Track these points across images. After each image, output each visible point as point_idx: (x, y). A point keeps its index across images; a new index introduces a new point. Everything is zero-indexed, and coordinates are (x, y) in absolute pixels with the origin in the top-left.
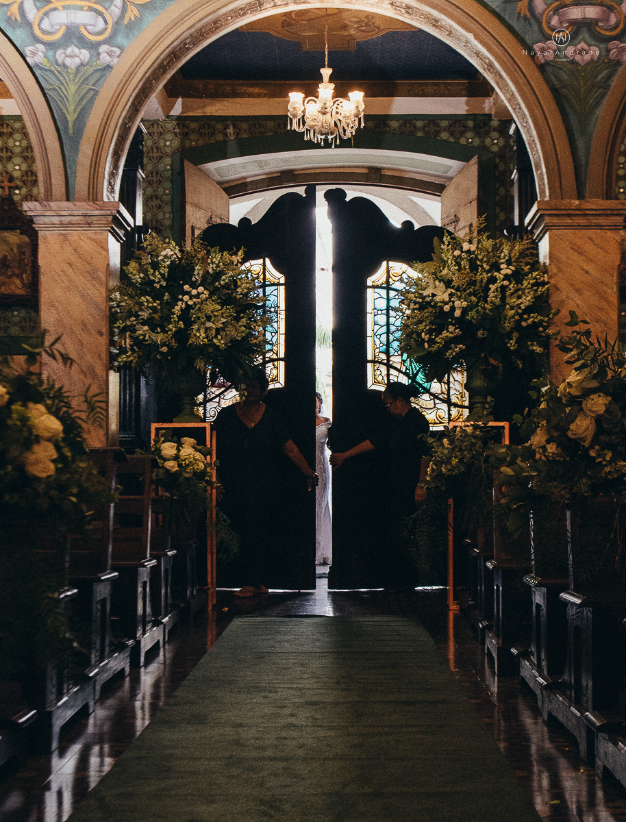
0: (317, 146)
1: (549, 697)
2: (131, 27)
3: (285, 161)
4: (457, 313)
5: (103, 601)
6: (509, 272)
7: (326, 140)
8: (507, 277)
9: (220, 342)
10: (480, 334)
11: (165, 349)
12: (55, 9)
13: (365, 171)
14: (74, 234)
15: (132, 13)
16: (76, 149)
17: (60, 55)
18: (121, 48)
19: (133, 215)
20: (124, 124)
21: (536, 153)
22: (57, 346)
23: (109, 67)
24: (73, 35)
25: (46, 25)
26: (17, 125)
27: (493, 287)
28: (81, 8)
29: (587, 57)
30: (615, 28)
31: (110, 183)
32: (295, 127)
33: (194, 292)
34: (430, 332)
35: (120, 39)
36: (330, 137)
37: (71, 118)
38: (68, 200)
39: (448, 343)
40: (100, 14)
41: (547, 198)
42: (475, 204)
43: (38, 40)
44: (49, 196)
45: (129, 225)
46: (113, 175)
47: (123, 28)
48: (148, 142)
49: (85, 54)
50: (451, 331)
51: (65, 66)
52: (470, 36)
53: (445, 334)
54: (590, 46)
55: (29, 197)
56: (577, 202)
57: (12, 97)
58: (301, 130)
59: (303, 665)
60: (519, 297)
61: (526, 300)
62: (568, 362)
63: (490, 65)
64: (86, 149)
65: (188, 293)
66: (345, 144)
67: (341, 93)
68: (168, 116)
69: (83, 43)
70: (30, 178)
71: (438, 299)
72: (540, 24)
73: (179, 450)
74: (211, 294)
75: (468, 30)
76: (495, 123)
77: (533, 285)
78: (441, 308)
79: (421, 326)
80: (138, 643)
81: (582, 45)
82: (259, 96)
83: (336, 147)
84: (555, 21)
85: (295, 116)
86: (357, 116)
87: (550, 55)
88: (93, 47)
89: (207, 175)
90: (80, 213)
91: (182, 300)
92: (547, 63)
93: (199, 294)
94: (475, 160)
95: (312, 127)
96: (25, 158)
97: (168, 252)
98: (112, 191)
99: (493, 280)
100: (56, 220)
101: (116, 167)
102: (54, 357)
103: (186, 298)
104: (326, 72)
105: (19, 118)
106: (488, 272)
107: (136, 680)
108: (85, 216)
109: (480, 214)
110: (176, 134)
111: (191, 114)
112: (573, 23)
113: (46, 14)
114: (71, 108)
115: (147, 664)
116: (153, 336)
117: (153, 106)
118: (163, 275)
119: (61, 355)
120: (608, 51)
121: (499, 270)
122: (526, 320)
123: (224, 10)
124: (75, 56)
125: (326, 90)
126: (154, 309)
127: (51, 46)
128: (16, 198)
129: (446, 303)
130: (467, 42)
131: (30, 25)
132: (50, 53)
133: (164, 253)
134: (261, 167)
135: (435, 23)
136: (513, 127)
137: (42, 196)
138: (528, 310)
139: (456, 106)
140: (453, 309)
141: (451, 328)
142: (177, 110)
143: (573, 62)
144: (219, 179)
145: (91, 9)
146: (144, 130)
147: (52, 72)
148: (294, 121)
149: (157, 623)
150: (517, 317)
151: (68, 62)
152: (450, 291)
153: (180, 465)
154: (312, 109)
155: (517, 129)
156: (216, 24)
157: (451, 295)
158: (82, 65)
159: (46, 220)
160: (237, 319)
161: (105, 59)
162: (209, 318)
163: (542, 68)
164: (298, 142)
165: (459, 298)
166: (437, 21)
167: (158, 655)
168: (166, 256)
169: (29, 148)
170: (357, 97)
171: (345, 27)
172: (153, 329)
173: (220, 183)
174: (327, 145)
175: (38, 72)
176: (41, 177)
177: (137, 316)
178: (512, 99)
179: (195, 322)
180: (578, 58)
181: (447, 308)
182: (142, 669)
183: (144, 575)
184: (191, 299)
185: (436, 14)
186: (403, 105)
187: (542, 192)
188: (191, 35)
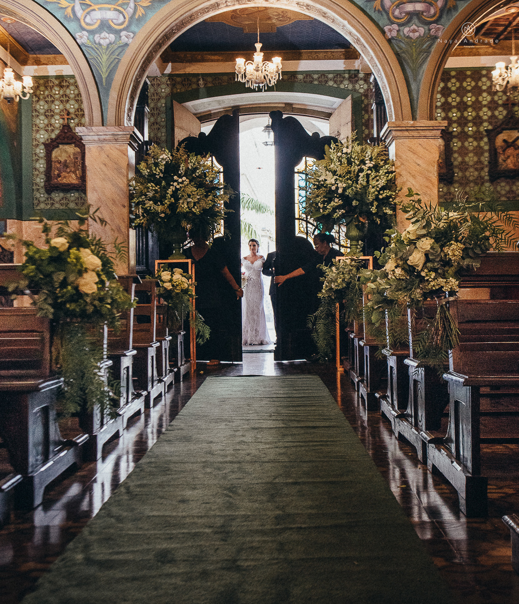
0: (254, 91)
1: (399, 423)
2: (140, 20)
3: (235, 100)
4: (340, 191)
5: (128, 368)
6: (371, 165)
7: (259, 87)
8: (370, 169)
9: (196, 210)
10: (354, 203)
11: (163, 215)
12: (94, 10)
13: (283, 105)
14: (107, 147)
15: (140, 12)
16: (108, 95)
17: (97, 38)
18: (134, 33)
19: (143, 135)
20: (136, 79)
21: (387, 94)
22: (97, 214)
23: (126, 45)
24: (104, 26)
25: (88, 20)
26: (72, 81)
27: (361, 175)
28: (110, 9)
29: (417, 34)
30: (434, 16)
31: (128, 115)
32: (240, 79)
33: (180, 180)
34: (323, 202)
35: (133, 28)
36: (261, 85)
37: (104, 76)
38: (103, 125)
39: (334, 209)
40: (121, 12)
41: (394, 120)
42: (350, 124)
43: (84, 29)
44: (91, 123)
45: (140, 140)
46: (130, 110)
47: (135, 20)
48: (151, 90)
49: (112, 37)
50: (337, 202)
51: (100, 44)
52: (346, 23)
53: (332, 203)
54: (418, 27)
55: (80, 124)
56: (412, 122)
57: (68, 64)
58: (244, 81)
59: (248, 405)
60: (377, 181)
61: (382, 182)
62: (407, 219)
63: (358, 40)
64: (114, 94)
65: (176, 181)
66: (270, 89)
67: (267, 58)
68: (163, 74)
69: (111, 30)
70: (80, 113)
71: (328, 182)
72: (388, 14)
73: (172, 276)
74: (191, 181)
75: (345, 19)
76: (361, 75)
77: (386, 173)
78: (330, 188)
79: (318, 199)
80: (149, 393)
81: (414, 27)
82: (218, 61)
83: (265, 91)
84: (397, 12)
85: (240, 73)
86: (277, 72)
87: (394, 34)
88: (117, 33)
89: (187, 109)
90: (110, 133)
91: (173, 185)
92: (393, 38)
93: (183, 181)
94: (349, 97)
95: (250, 79)
96: (77, 101)
97: (164, 156)
98: (130, 120)
99: (361, 170)
100: (96, 138)
101: (132, 105)
102: (95, 220)
103: (175, 184)
104: (258, 46)
105: (73, 77)
106: (358, 165)
107: (148, 416)
108: (113, 135)
109: (353, 130)
110: (168, 85)
111: (177, 73)
112: (408, 13)
113: (88, 13)
114: (104, 70)
115: (154, 406)
116: (156, 207)
117: (154, 68)
118: (161, 170)
119: (100, 219)
120: (430, 30)
121: (365, 164)
122: (381, 194)
123: (196, 9)
124: (105, 38)
125: (258, 57)
126: (155, 190)
127: (92, 32)
128: (72, 125)
129: (333, 185)
130: (344, 26)
131: (79, 20)
132: (91, 37)
133: (161, 157)
134: (220, 104)
135: (324, 15)
136: (372, 78)
137: (87, 123)
138: (383, 188)
139: (339, 65)
140: (337, 188)
141: (336, 200)
142: (169, 70)
143: (408, 37)
144: (195, 112)
145: (116, 10)
146: (149, 83)
147: (92, 48)
148: (240, 76)
149: (160, 381)
150: (376, 193)
151: (102, 42)
152: (335, 177)
153: (173, 286)
154: (250, 68)
155: (375, 79)
156: (191, 18)
157: (336, 180)
158: (110, 43)
159: (90, 138)
160: (207, 196)
161: (124, 39)
162: (189, 196)
163: (389, 41)
164: (241, 88)
165: (341, 181)
166: (325, 13)
167: (161, 400)
168: (163, 159)
169: (79, 94)
170: (277, 60)
171: (269, 18)
172: (155, 203)
173: (195, 114)
174: (260, 90)
175: (83, 48)
176: (86, 112)
177: (146, 195)
178: (371, 59)
179: (181, 198)
180: (411, 34)
181: (333, 188)
182: (152, 409)
183: (152, 352)
184: (178, 184)
185: (324, 9)
186: (305, 65)
187: (391, 116)
188: (176, 25)
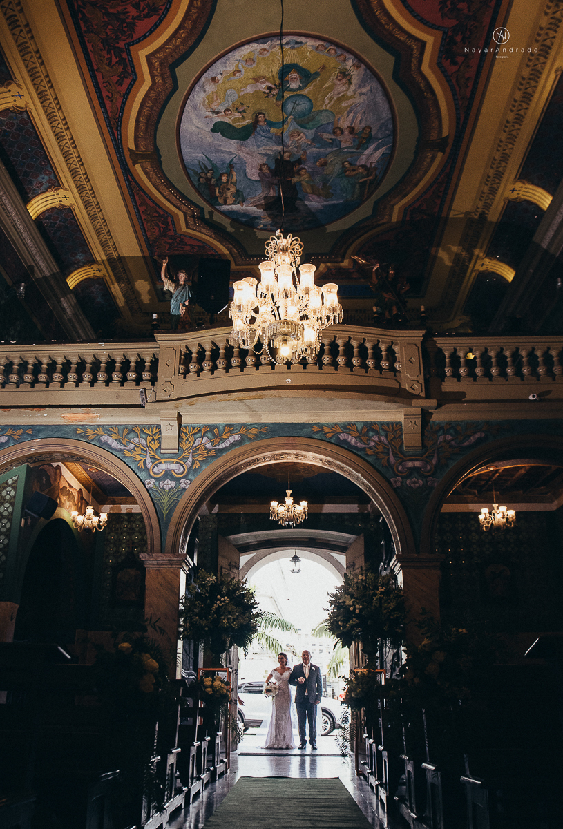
0: (284, 528)
1: (418, 825)
2: (196, 470)
3: (268, 535)
4: (357, 611)
5: (173, 764)
6: (382, 590)
7: (289, 524)
8: (382, 593)
9: (235, 625)
10: (369, 622)
11: (206, 629)
12: (161, 463)
13: (307, 540)
14: (163, 569)
15: (197, 464)
16: (167, 528)
17: (161, 484)
18: (191, 480)
19: (193, 560)
20: (190, 516)
21: (394, 530)
22: (158, 623)
23: (184, 489)
24: (168, 474)
25: (155, 470)
26: (138, 517)
27: (375, 598)
28: (173, 462)
29: (417, 485)
30: (430, 471)
31: (182, 545)
32: (273, 518)
33: (222, 599)
34: (342, 621)
35: (190, 477)
36: (291, 523)
37: (165, 513)
38: (161, 553)
39: (353, 627)
40: (182, 465)
41: (401, 553)
42: (363, 557)
43: (152, 477)
44: (152, 551)
45: (191, 565)
46: (184, 541)
47: (192, 471)
48: (201, 526)
49: (173, 483)
50: (354, 621)
51: (163, 488)
52: (360, 475)
53: (351, 622)
54: (418, 479)
55: (143, 552)
56: (416, 555)
57: (137, 504)
58: (277, 519)
59: (278, 805)
60: (389, 603)
61: (392, 605)
62: (422, 634)
63: (370, 488)
64: (172, 528)
65: (219, 600)
66: (298, 527)
67: (296, 502)
68: (211, 513)
69: (173, 478)
70: (143, 544)
71: (347, 604)
72: (393, 469)
73: (213, 682)
74: (231, 600)
75: (358, 472)
76: (372, 517)
77: (396, 597)
78: (349, 609)
79: (339, 618)
80: (189, 789)
81: (414, 479)
82: (255, 503)
83: (294, 528)
84: (400, 468)
85: (274, 512)
86: (304, 513)
87: (399, 484)
88: (178, 480)
89: (229, 542)
90: (167, 559)
91: (216, 603)
92: (397, 487)
93: (225, 600)
94: (362, 535)
95: (281, 518)
96: (141, 533)
97: (210, 579)
98: (183, 549)
99: (375, 594)
100: (155, 562)
101: (185, 536)
102: (155, 629)
103: (218, 602)
104: (289, 492)
105: (141, 513)
106: (372, 590)
107: (187, 812)
108: (169, 560)
109: (365, 562)
110: (214, 522)
111: (222, 512)
112: (409, 469)
113: (156, 465)
114: (165, 508)
115: (193, 802)
116: (201, 622)
117: (204, 508)
118: (207, 591)
119: (159, 628)
120: (427, 482)
121: (378, 589)
122: (393, 615)
123: (240, 463)
124: (169, 484)
125: (289, 501)
126: (201, 607)
127: (158, 479)
128: (135, 552)
129: (351, 606)
130: (358, 477)
131: (148, 470)
132: (157, 483)
133: (208, 579)
134: (256, 538)
135: (342, 469)
136: (381, 518)
137: (149, 551)
138: (393, 610)
139: (353, 508)
140: (355, 609)
141: (354, 619)
142: (216, 509)
143: (410, 487)
144: (235, 543)
145: (177, 463)
146: (200, 519)
147: (157, 491)
148: (274, 515)
149: (199, 779)
150: (388, 614)
151: (165, 487)
152: (353, 600)
153: (213, 691)
154: (282, 509)
155: (384, 519)
156: (237, 469)
157: (353, 602)
158: (172, 488)
159: (150, 562)
160: (244, 613)
161: (183, 485)
162: (230, 614)
163: (395, 490)
164: (274, 525)
165: (358, 604)
166: (343, 468)
167: (199, 797)
168: (208, 581)
169: (144, 528)
170: (304, 503)
171: (298, 471)
172: (201, 618)
173: (235, 546)
174: (289, 527)
175: (150, 492)
176: (149, 542)
177: (193, 611)
178: (381, 505)
179: (222, 615)
180: (412, 485)
181: (351, 609)
182: (191, 805)
183: (193, 751)
184: (221, 603)
185: (342, 464)
186: (328, 508)
187: (398, 550)
188: (224, 475)
